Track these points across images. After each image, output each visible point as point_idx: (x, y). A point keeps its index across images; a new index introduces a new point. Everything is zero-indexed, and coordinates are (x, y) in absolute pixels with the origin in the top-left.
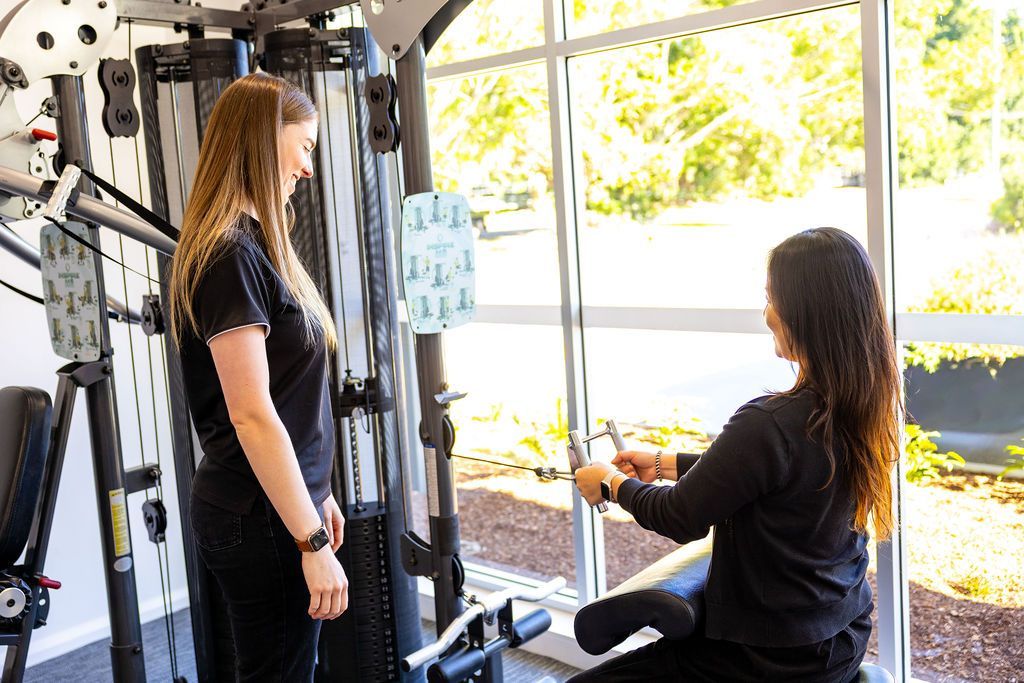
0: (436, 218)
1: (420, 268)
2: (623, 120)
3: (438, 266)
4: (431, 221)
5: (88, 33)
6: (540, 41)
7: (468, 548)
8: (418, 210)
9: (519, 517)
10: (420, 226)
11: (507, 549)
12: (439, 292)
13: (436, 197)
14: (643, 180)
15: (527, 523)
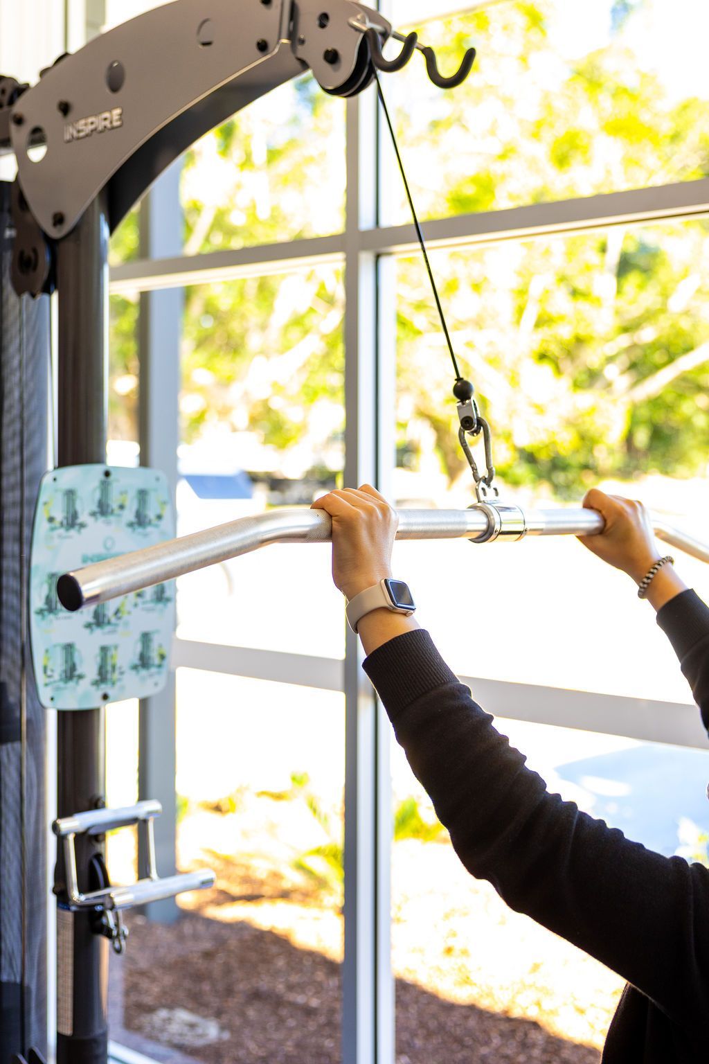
0: (103, 509)
2: (543, 357)
4: (93, 514)
6: (334, 224)
7: (200, 1031)
8: (70, 494)
9: (294, 978)
10: (72, 522)
11: (261, 1037)
12: (101, 637)
13: (107, 474)
14: (566, 443)
15: (303, 992)
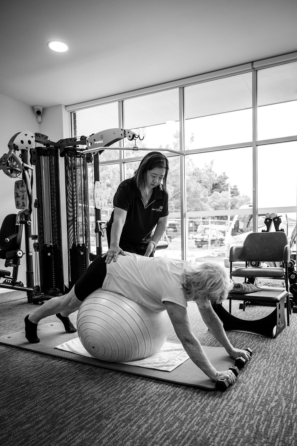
0: (101, 187)
1: (98, 196)
3: (101, 196)
5: (30, 142)
6: (119, 159)
8: (98, 184)
10: (98, 188)
12: (101, 201)
13: (101, 183)
